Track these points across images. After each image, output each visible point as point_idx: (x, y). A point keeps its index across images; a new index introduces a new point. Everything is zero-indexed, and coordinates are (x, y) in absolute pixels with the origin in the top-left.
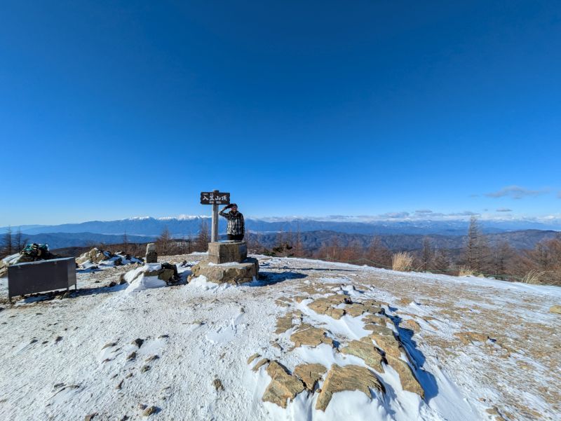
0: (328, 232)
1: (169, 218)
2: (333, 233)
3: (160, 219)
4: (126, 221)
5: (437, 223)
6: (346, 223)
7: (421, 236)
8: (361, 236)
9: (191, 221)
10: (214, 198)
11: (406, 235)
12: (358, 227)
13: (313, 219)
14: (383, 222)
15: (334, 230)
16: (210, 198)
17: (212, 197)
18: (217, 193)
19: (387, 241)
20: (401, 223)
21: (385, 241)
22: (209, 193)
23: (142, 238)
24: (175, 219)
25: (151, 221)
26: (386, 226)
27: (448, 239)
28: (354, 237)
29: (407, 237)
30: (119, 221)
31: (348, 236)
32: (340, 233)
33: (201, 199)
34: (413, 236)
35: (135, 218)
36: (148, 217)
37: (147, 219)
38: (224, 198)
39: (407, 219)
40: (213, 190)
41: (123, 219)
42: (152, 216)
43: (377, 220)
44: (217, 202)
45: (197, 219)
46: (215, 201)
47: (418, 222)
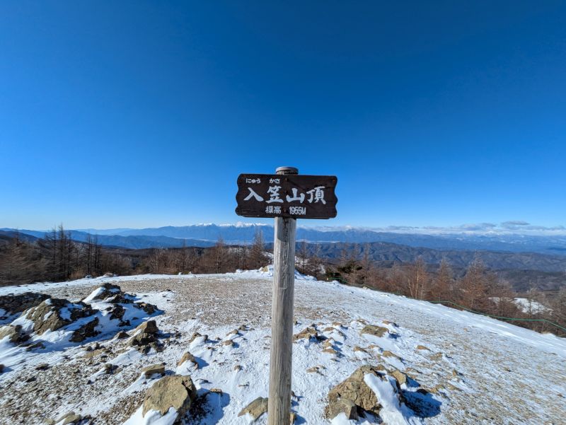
0: (387, 244)
1: (229, 225)
2: (394, 245)
3: (221, 225)
4: (194, 227)
5: (536, 239)
6: (410, 235)
7: (510, 254)
8: (429, 250)
9: (247, 228)
10: (282, 194)
11: (489, 251)
12: (425, 240)
13: (370, 230)
14: (457, 236)
15: (395, 242)
16: (267, 196)
17: (274, 191)
18: (291, 180)
19: (463, 258)
20: (482, 237)
21: (460, 257)
22: (266, 179)
23: (206, 242)
24: (233, 226)
25: (213, 227)
26: (461, 239)
27: (552, 259)
28: (421, 251)
29: (491, 254)
30: (187, 227)
31: (413, 249)
32: (403, 245)
33: (240, 197)
34: (499, 253)
35: (201, 224)
36: (210, 224)
37: (210, 226)
38: (319, 194)
39: (491, 232)
40: (279, 170)
41: (191, 225)
42: (215, 223)
43: (448, 233)
44: (293, 210)
45: (252, 226)
46: (285, 207)
47: (505, 237)
